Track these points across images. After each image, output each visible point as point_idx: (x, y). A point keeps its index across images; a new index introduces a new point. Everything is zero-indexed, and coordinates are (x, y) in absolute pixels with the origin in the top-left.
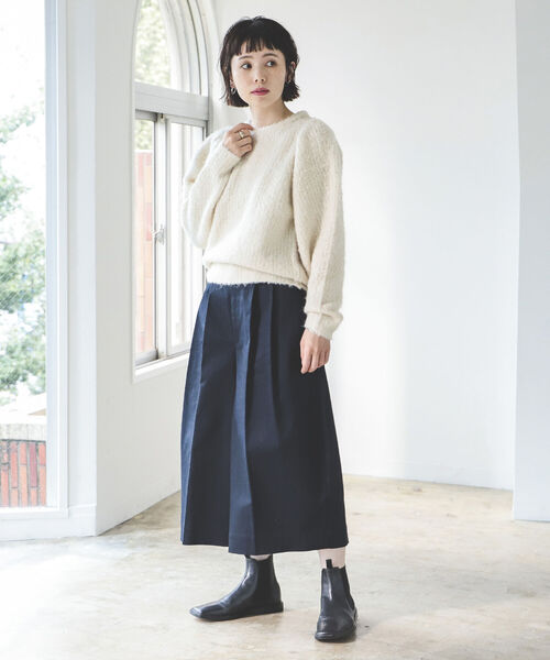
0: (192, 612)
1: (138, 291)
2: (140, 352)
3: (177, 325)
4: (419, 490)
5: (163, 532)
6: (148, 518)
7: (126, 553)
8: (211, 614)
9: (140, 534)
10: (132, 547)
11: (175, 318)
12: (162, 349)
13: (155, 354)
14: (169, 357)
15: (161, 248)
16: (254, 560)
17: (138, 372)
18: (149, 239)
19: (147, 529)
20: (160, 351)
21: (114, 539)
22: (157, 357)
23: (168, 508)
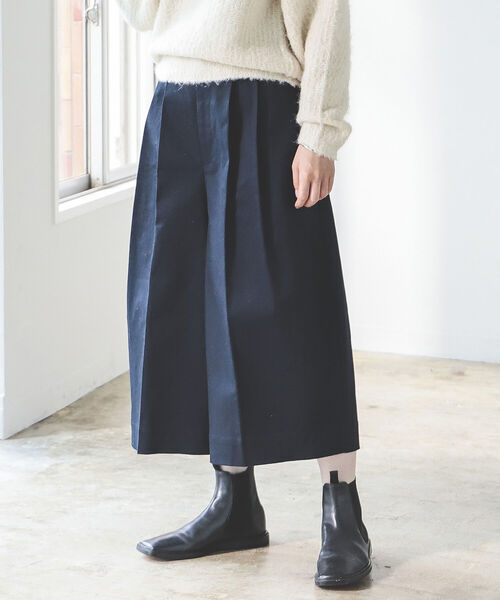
0: (140, 547)
1: (63, 92)
2: (66, 179)
3: (118, 140)
4: (461, 374)
5: (100, 434)
6: (77, 414)
7: (46, 463)
8: (166, 551)
9: (65, 436)
10: (55, 454)
11: (115, 130)
12: (96, 174)
13: (86, 181)
14: (106, 186)
15: (95, 31)
16: (227, 473)
17: (63, 207)
18: (77, 18)
19: (76, 429)
20: (94, 177)
21: (30, 443)
22: (90, 186)
23: (106, 400)
